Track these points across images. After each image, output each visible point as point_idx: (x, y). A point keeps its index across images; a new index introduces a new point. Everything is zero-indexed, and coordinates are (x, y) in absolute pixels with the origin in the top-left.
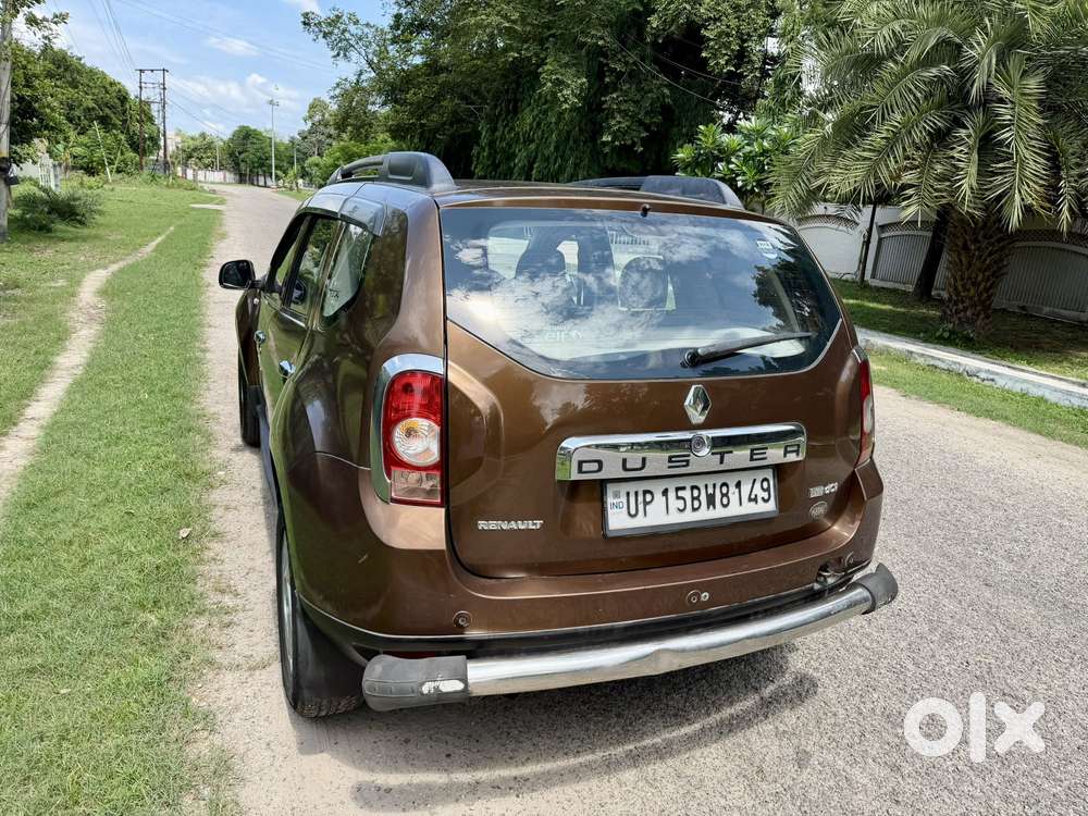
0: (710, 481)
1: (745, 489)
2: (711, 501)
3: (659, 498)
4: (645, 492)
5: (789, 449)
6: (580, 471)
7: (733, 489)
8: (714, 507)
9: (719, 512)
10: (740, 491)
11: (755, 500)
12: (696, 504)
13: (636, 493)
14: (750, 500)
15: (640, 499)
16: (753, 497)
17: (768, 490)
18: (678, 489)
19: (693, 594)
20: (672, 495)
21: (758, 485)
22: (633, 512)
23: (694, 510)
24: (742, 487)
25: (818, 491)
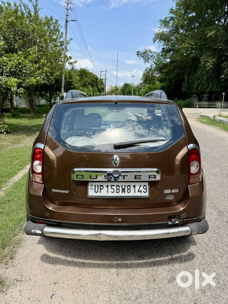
0: (123, 184)
1: (137, 188)
2: (123, 190)
3: (105, 188)
4: (101, 186)
5: (151, 176)
6: (77, 178)
7: (132, 187)
8: (125, 192)
9: (126, 194)
10: (135, 189)
11: (141, 192)
12: (118, 191)
13: (98, 186)
14: (138, 191)
15: (99, 187)
16: (140, 191)
17: (146, 189)
18: (112, 186)
19: (116, 218)
20: (109, 187)
21: (142, 188)
22: (96, 191)
23: (117, 192)
24: (136, 187)
25: (168, 191)
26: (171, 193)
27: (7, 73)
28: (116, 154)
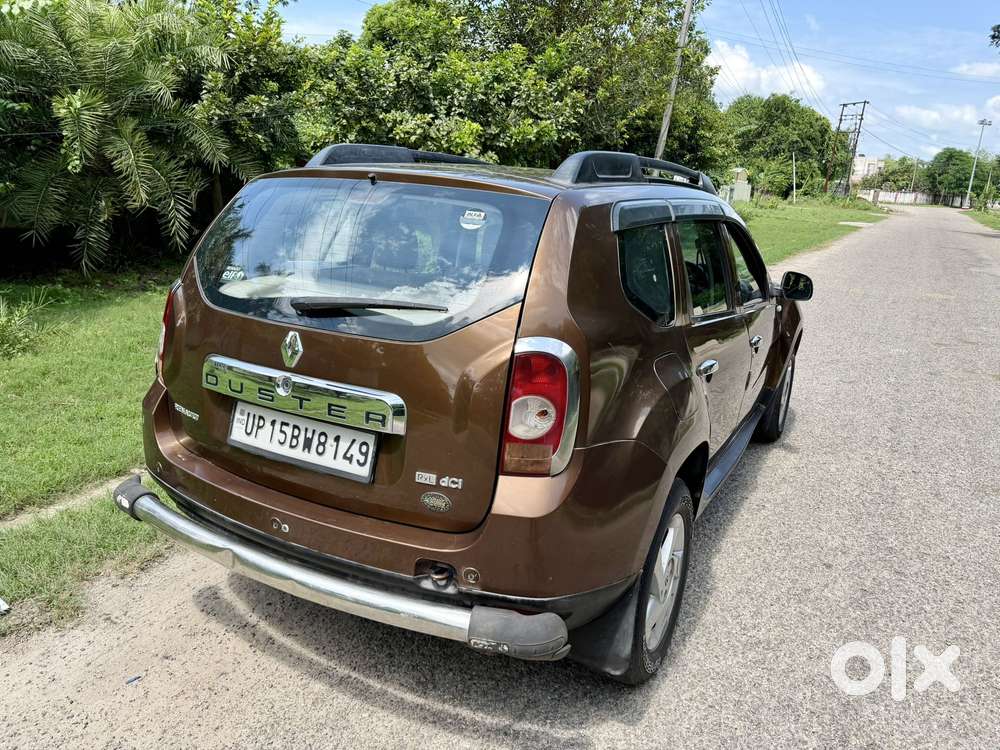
0: (311, 426)
1: (344, 445)
2: (308, 444)
3: (268, 427)
4: (261, 418)
6: (208, 382)
7: (331, 441)
8: (309, 452)
9: (311, 457)
10: (337, 446)
11: (350, 459)
12: (294, 442)
13: (254, 417)
14: (345, 457)
15: (256, 421)
16: (348, 455)
17: (366, 454)
18: (283, 424)
19: (275, 521)
20: (277, 426)
21: (356, 446)
22: (249, 431)
23: (291, 447)
24: (341, 442)
25: (429, 478)
26: (437, 487)
27: (460, 106)
28: (296, 330)
